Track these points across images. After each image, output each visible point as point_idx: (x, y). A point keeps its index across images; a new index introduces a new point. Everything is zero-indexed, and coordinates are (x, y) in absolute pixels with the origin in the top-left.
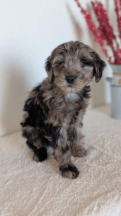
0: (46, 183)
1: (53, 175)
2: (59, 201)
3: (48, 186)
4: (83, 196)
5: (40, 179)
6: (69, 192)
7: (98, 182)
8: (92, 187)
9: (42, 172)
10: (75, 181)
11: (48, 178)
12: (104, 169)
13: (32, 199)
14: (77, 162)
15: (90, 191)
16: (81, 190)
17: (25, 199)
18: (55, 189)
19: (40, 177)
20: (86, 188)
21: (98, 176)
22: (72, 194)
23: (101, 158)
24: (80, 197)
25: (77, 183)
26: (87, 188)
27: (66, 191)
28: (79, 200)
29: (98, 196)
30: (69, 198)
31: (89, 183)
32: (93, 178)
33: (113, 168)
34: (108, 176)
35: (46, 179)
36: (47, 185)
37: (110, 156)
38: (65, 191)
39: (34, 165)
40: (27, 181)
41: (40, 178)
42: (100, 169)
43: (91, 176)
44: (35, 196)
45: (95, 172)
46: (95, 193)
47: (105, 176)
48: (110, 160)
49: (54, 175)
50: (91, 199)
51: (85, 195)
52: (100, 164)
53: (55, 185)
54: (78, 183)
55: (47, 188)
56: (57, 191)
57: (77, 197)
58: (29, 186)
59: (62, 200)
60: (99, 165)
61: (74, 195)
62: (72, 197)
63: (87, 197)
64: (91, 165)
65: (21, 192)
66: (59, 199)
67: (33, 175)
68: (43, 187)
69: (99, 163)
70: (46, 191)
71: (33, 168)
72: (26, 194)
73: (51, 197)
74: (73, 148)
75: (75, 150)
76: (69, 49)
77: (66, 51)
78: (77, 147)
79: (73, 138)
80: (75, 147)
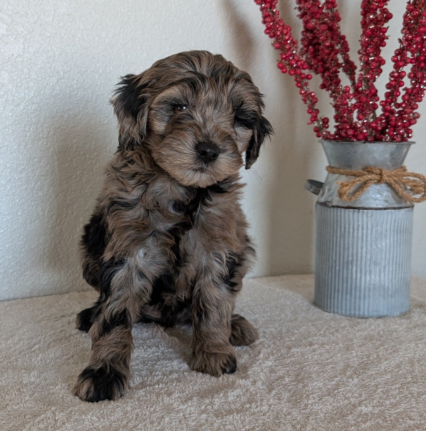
1: (53, 409)
5: (12, 413)
9: (27, 398)
11: (36, 416)
45: (185, 426)
48: (248, 406)
60: (203, 412)
64: (182, 407)
69: (210, 407)
74: (197, 347)
75: (203, 352)
76: (205, 73)
77: (203, 78)
78: (208, 346)
79: (197, 318)
80: (202, 345)
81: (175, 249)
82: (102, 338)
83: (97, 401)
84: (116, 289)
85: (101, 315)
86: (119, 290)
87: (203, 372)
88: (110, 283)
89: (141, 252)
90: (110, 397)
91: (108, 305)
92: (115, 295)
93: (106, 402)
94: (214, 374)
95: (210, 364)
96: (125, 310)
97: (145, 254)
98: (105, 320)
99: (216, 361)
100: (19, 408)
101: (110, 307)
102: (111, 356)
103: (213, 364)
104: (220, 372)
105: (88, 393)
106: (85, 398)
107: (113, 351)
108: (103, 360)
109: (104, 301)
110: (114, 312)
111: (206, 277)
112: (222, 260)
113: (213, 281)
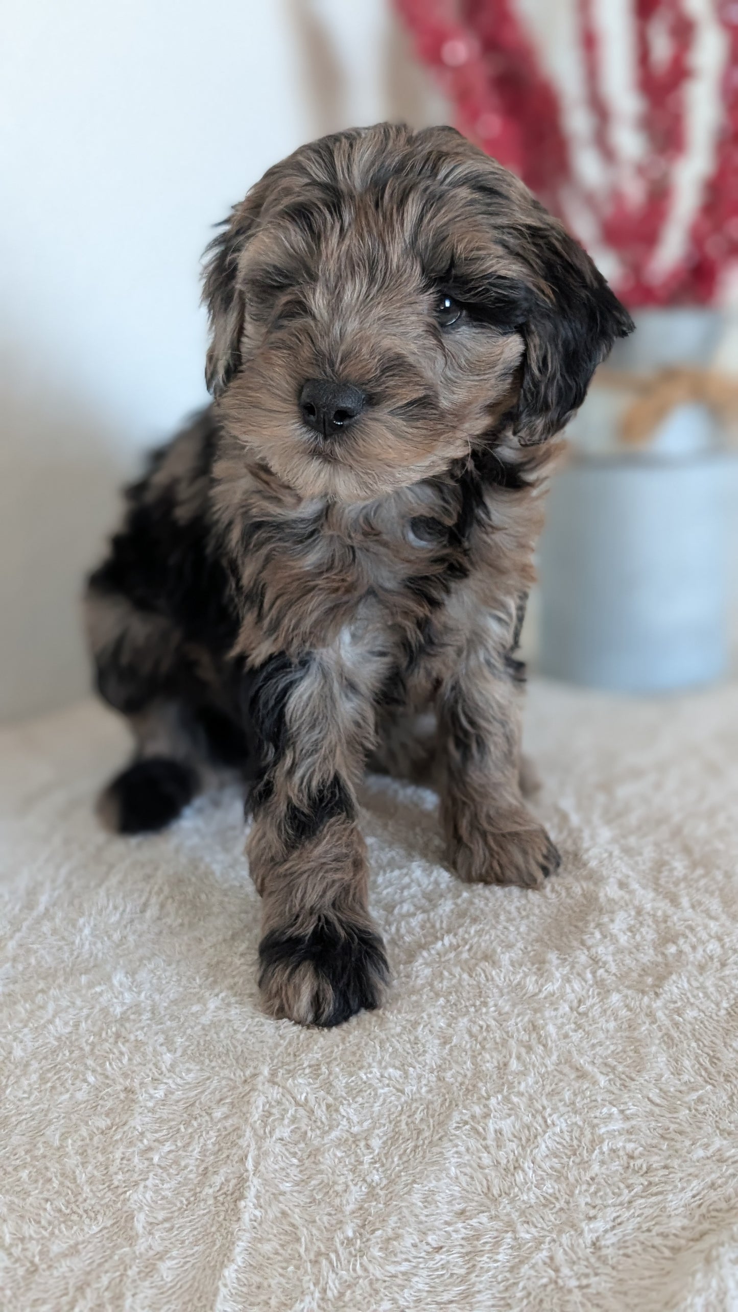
0: (229, 1138)
1: (266, 1071)
2: (403, 1288)
3: (257, 1164)
4: (589, 1237)
5: (164, 1113)
6: (457, 1208)
7: (657, 1110)
8: (631, 1157)
9: (168, 1057)
10: (473, 1117)
11: (239, 1106)
12: (659, 1014)
13: (146, 1291)
14: (428, 971)
15: (629, 1187)
16: (549, 1187)
17: (80, 1289)
18: (327, 1187)
19: (160, 1094)
20: (584, 1165)
21: (639, 1066)
22: (484, 1218)
23: (598, 935)
24: (565, 1239)
25: (491, 1127)
26: (596, 1168)
27: (427, 1201)
28: (565, 1271)
29: (706, 1226)
30: (471, 1256)
31: (594, 1127)
32: (603, 1081)
33: (717, 1004)
34: (708, 1065)
35: (218, 1114)
36: (243, 1160)
37: (656, 922)
38: (416, 1198)
39: (79, 1001)
40: (53, 1135)
41: (163, 1102)
42: (624, 1013)
43: (582, 1075)
44: (161, 1256)
45: (600, 1035)
46: (676, 1201)
47: (687, 1063)
48: (672, 949)
49: (273, 1074)
50: (667, 1253)
51: (600, 1225)
52: (610, 980)
53: (314, 1153)
54: (499, 1132)
55: (254, 1185)
56: (348, 1209)
57: (538, 1241)
58: (82, 1178)
59: (420, 1283)
61: (510, 1226)
62: (497, 1243)
63: (622, 1244)
64: (549, 987)
65: (29, 1230)
66: (392, 1269)
67: (91, 1079)
68: (218, 1180)
69: (601, 972)
70: (249, 1209)
71: (77, 1025)
72: (74, 1251)
73: (315, 1262)
74: (464, 824)
75: (484, 835)
78: (489, 817)
79: (456, 754)
80: (475, 816)
81: (423, 623)
82: (296, 854)
83: (346, 1019)
84: (304, 731)
85: (274, 798)
86: (313, 727)
87: (501, 881)
88: (282, 715)
90: (369, 1003)
91: (291, 772)
92: (305, 740)
93: (364, 1015)
94: (528, 883)
95: (511, 862)
96: (337, 779)
97: (353, 636)
98: (293, 811)
99: (525, 853)
100: (169, 1093)
101: (299, 772)
102: (330, 894)
103: (519, 859)
104: (539, 875)
105: (317, 1002)
106: (310, 1017)
107: (334, 882)
108: (312, 908)
109: (275, 763)
110: (314, 784)
111: (473, 657)
112: (509, 614)
113: (488, 663)
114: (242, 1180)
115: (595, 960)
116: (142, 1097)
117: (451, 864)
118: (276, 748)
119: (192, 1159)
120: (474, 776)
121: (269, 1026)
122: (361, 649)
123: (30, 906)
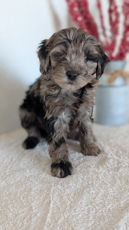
0: (48, 195)
1: (53, 185)
2: (77, 216)
3: (52, 199)
4: (108, 208)
5: (37, 191)
6: (86, 204)
7: (118, 189)
8: (114, 196)
9: (37, 183)
10: (88, 191)
11: (49, 190)
12: (118, 175)
13: (35, 218)
14: (79, 169)
15: (114, 201)
16: (101, 201)
17: (24, 218)
18: (64, 202)
19: (36, 188)
20: (107, 197)
21: (115, 182)
22: (90, 206)
23: (107, 163)
24: (104, 208)
26: (109, 198)
27: (81, 203)
28: (104, 213)
29: (127, 206)
30: (88, 212)
31: (108, 192)
32: (109, 185)
34: (126, 182)
35: (45, 191)
36: (50, 198)
37: (117, 160)
38: (79, 203)
39: (21, 175)
40: (18, 195)
41: (36, 190)
42: (112, 174)
43: (106, 184)
44: (37, 213)
45: (108, 178)
46: (122, 202)
47: (123, 182)
48: (120, 165)
49: (54, 185)
50: (121, 210)
51: (109, 206)
52: (110, 170)
53: (62, 197)
54: (92, 193)
55: (52, 202)
56: (68, 205)
57: (100, 209)
58: (23, 201)
59: (80, 216)
60: (108, 171)
61: (95, 207)
62: (93, 209)
63: (113, 209)
64: (100, 171)
65: (15, 209)
66: (76, 214)
67: (24, 187)
68: (46, 201)
69: (108, 168)
70: (51, 205)
71: (21, 179)
72: (23, 212)
73: (63, 213)
74: (84, 146)
76: (71, 39)
77: (70, 41)
78: (88, 145)
79: (83, 134)
80: (86, 145)
81: (76, 111)
82: (57, 150)
83: (66, 176)
84: (57, 129)
85: (52, 141)
86: (58, 129)
87: (91, 155)
88: (53, 127)
89: (63, 114)
91: (55, 136)
92: (57, 131)
93: (69, 176)
94: (95, 155)
95: (92, 152)
96: (63, 137)
97: (65, 114)
98: (56, 143)
99: (95, 150)
101: (57, 137)
102: (63, 156)
104: (97, 154)
105: (61, 174)
106: (60, 176)
107: (63, 154)
108: (60, 159)
109: (53, 135)
110: (59, 138)
111: (84, 118)
112: (90, 110)
113: (87, 119)
114: (50, 201)
115: (107, 167)
116: (33, 189)
117: (83, 153)
118: (53, 132)
119: (42, 198)
120: (86, 138)
121: (53, 178)
122: (66, 116)
123: (12, 161)
